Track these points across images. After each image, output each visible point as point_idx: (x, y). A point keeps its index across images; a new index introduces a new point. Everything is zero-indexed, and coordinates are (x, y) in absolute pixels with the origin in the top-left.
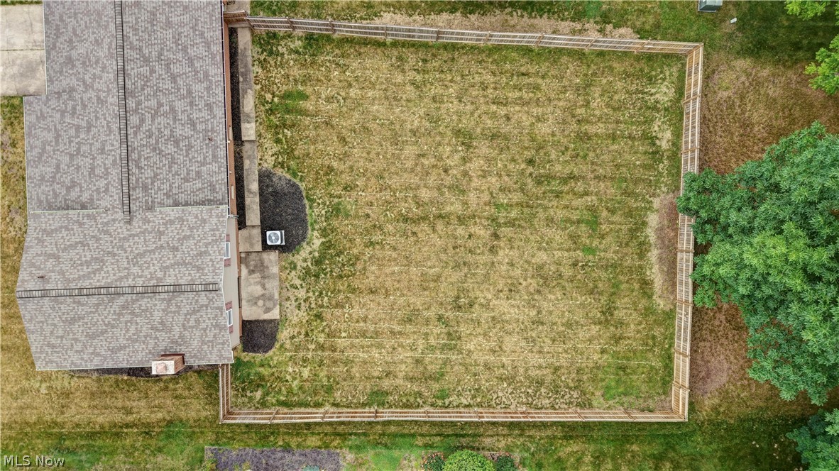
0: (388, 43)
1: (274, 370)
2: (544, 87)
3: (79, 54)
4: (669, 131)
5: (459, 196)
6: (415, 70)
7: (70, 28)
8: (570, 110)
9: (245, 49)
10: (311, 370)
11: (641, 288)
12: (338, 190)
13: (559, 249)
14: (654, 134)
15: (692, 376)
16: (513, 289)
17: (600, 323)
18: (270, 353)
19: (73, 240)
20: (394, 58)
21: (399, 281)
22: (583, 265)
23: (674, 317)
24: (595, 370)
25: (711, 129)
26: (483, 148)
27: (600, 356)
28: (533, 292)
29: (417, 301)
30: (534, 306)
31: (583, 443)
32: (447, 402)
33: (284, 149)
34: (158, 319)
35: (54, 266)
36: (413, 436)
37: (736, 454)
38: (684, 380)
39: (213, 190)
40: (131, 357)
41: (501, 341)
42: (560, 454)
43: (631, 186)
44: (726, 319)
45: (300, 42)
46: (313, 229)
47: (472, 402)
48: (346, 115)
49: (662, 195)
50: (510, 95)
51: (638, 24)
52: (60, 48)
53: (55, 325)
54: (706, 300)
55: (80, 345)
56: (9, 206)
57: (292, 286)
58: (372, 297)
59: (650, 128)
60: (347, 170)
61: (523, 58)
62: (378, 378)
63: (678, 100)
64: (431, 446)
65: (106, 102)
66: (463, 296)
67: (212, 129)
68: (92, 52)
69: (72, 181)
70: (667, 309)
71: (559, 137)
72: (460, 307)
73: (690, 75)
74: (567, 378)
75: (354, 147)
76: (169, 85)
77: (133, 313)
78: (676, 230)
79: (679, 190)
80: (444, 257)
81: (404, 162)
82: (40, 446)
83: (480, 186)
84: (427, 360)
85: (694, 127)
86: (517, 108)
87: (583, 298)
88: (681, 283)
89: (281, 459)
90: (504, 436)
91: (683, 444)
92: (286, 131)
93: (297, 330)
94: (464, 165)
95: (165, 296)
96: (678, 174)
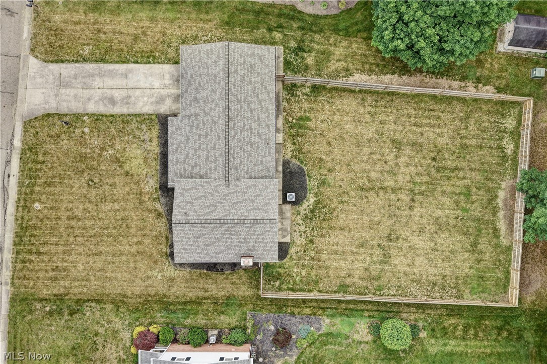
0: (357, 91)
1: (287, 270)
2: (442, 118)
3: (202, 96)
4: (512, 145)
5: (393, 177)
6: (371, 106)
7: (197, 82)
8: (457, 131)
9: (279, 92)
10: (307, 271)
11: (494, 233)
12: (325, 172)
13: (448, 209)
14: (504, 146)
15: (521, 283)
16: (421, 231)
17: (470, 252)
18: (285, 261)
19: (200, 194)
20: (359, 99)
21: (357, 224)
22: (461, 219)
23: (512, 250)
24: (466, 278)
25: (536, 144)
26: (407, 150)
27: (469, 270)
28: (433, 232)
29: (367, 235)
30: (433, 241)
31: (458, 318)
32: (382, 292)
33: (297, 148)
34: (243, 237)
35: (190, 208)
36: (363, 311)
37: (544, 328)
38: (516, 285)
39: (268, 171)
40: (226, 257)
41: (413, 260)
42: (445, 324)
43: (490, 175)
44: (541, 252)
45: (309, 89)
46: (310, 193)
47: (396, 293)
48: (332, 130)
49: (507, 181)
50: (424, 121)
51: (497, 84)
52: (190, 92)
53: (189, 238)
54: (530, 239)
55: (200, 249)
56: (146, 174)
57: (297, 224)
58: (341, 232)
59: (501, 143)
60: (331, 161)
61: (431, 101)
62: (344, 277)
63: (518, 128)
64: (373, 317)
65: (218, 123)
66: (393, 234)
67: (269, 138)
68: (210, 96)
69: (195, 163)
70: (508, 245)
71: (450, 146)
72: (391, 240)
73: (525, 114)
74: (450, 282)
75: (335, 148)
76: (249, 115)
77: (231, 234)
78: (514, 200)
79: (517, 178)
80: (383, 211)
81: (362, 157)
82: (156, 308)
83: (405, 172)
84: (371, 269)
85: (527, 144)
86: (427, 129)
87: (461, 237)
88: (516, 231)
89: (289, 320)
90: (414, 313)
91: (514, 322)
92: (298, 138)
93: (299, 248)
94: (396, 159)
95: (249, 225)
96: (517, 169)
